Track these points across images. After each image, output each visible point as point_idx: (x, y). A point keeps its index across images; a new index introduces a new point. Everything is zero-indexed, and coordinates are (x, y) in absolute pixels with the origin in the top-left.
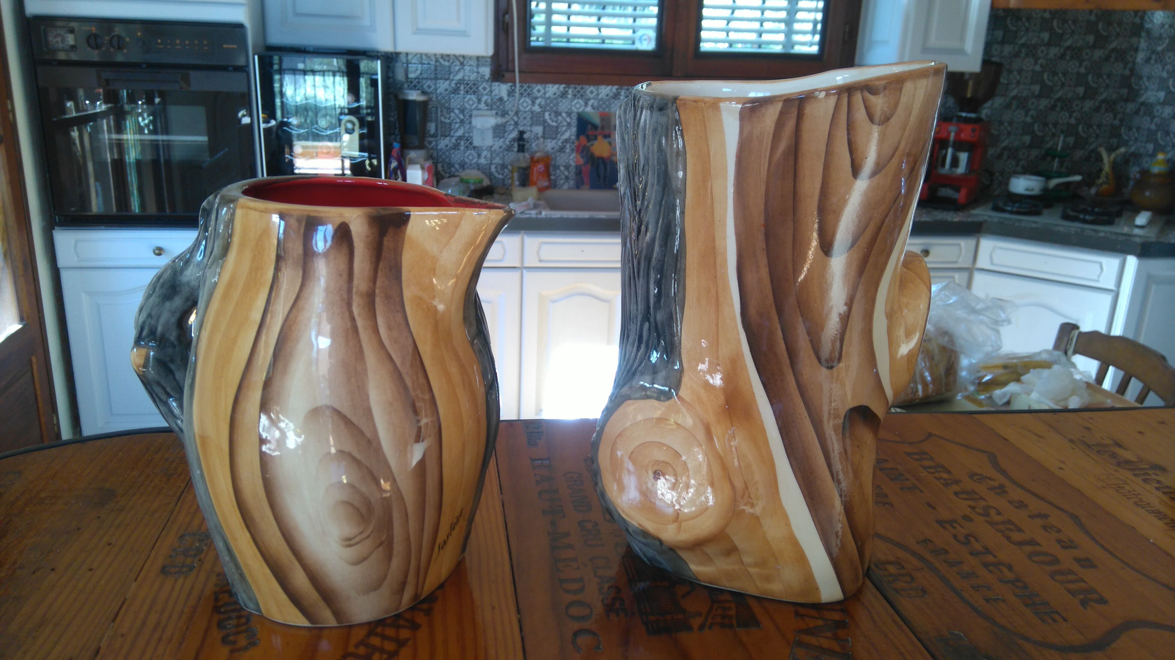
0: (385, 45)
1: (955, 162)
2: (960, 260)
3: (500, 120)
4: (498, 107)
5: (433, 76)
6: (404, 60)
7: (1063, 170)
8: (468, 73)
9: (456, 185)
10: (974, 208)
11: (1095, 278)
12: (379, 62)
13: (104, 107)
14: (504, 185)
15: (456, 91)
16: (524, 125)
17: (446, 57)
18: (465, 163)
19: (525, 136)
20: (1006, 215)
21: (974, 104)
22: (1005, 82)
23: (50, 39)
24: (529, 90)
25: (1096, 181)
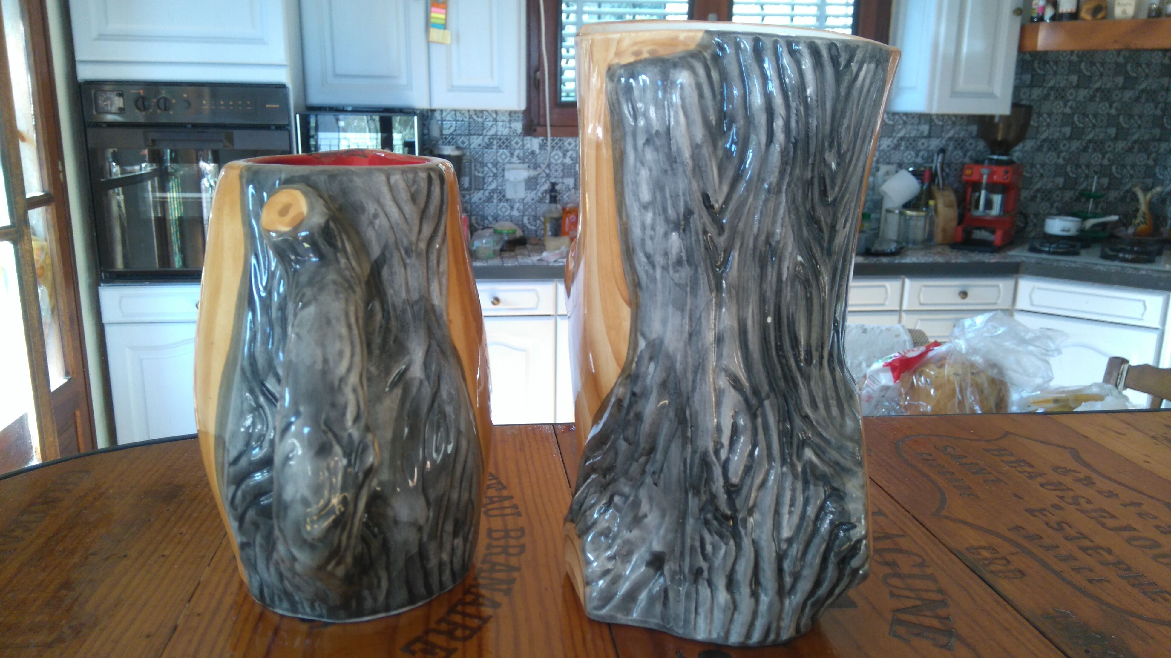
0: (421, 103)
1: (989, 204)
2: (999, 301)
3: (532, 173)
4: (530, 160)
5: (467, 132)
6: (439, 118)
7: (1099, 210)
8: (502, 130)
9: (490, 236)
10: (1009, 250)
11: (1140, 317)
12: (416, 118)
13: (149, 169)
14: (537, 236)
15: (489, 146)
16: (556, 177)
17: (480, 113)
18: (499, 215)
19: (557, 187)
20: (1044, 256)
21: (1005, 147)
22: (1036, 124)
23: (100, 102)
24: (560, 144)
25: (1133, 221)
